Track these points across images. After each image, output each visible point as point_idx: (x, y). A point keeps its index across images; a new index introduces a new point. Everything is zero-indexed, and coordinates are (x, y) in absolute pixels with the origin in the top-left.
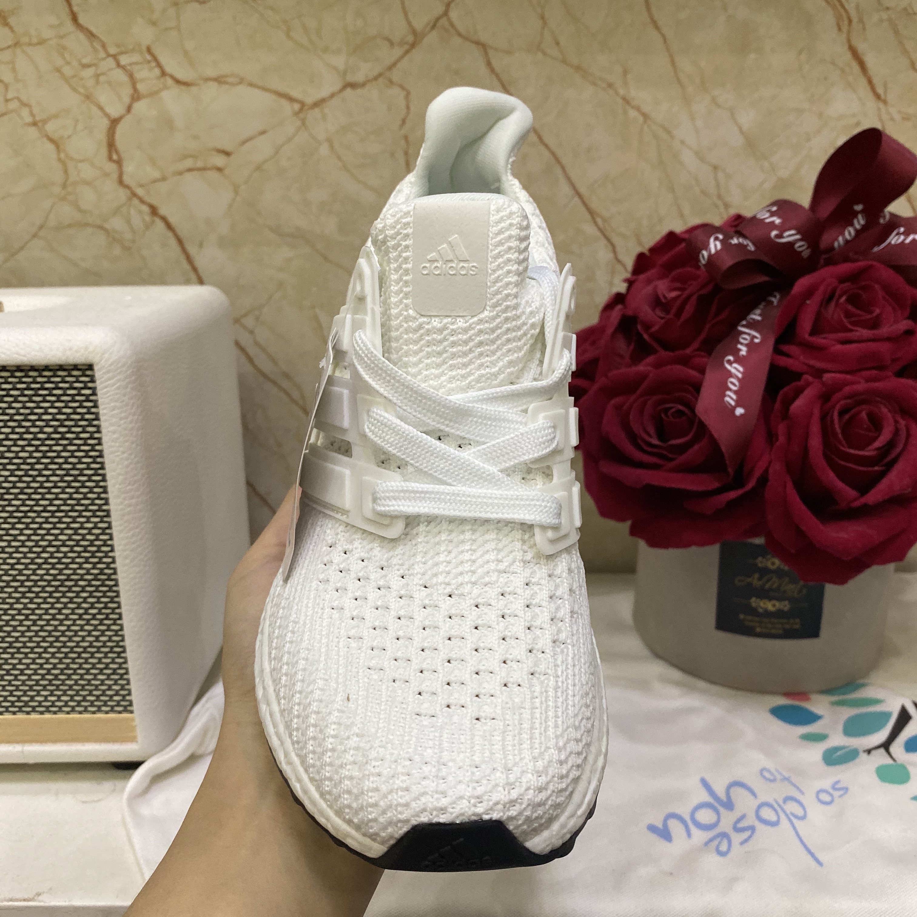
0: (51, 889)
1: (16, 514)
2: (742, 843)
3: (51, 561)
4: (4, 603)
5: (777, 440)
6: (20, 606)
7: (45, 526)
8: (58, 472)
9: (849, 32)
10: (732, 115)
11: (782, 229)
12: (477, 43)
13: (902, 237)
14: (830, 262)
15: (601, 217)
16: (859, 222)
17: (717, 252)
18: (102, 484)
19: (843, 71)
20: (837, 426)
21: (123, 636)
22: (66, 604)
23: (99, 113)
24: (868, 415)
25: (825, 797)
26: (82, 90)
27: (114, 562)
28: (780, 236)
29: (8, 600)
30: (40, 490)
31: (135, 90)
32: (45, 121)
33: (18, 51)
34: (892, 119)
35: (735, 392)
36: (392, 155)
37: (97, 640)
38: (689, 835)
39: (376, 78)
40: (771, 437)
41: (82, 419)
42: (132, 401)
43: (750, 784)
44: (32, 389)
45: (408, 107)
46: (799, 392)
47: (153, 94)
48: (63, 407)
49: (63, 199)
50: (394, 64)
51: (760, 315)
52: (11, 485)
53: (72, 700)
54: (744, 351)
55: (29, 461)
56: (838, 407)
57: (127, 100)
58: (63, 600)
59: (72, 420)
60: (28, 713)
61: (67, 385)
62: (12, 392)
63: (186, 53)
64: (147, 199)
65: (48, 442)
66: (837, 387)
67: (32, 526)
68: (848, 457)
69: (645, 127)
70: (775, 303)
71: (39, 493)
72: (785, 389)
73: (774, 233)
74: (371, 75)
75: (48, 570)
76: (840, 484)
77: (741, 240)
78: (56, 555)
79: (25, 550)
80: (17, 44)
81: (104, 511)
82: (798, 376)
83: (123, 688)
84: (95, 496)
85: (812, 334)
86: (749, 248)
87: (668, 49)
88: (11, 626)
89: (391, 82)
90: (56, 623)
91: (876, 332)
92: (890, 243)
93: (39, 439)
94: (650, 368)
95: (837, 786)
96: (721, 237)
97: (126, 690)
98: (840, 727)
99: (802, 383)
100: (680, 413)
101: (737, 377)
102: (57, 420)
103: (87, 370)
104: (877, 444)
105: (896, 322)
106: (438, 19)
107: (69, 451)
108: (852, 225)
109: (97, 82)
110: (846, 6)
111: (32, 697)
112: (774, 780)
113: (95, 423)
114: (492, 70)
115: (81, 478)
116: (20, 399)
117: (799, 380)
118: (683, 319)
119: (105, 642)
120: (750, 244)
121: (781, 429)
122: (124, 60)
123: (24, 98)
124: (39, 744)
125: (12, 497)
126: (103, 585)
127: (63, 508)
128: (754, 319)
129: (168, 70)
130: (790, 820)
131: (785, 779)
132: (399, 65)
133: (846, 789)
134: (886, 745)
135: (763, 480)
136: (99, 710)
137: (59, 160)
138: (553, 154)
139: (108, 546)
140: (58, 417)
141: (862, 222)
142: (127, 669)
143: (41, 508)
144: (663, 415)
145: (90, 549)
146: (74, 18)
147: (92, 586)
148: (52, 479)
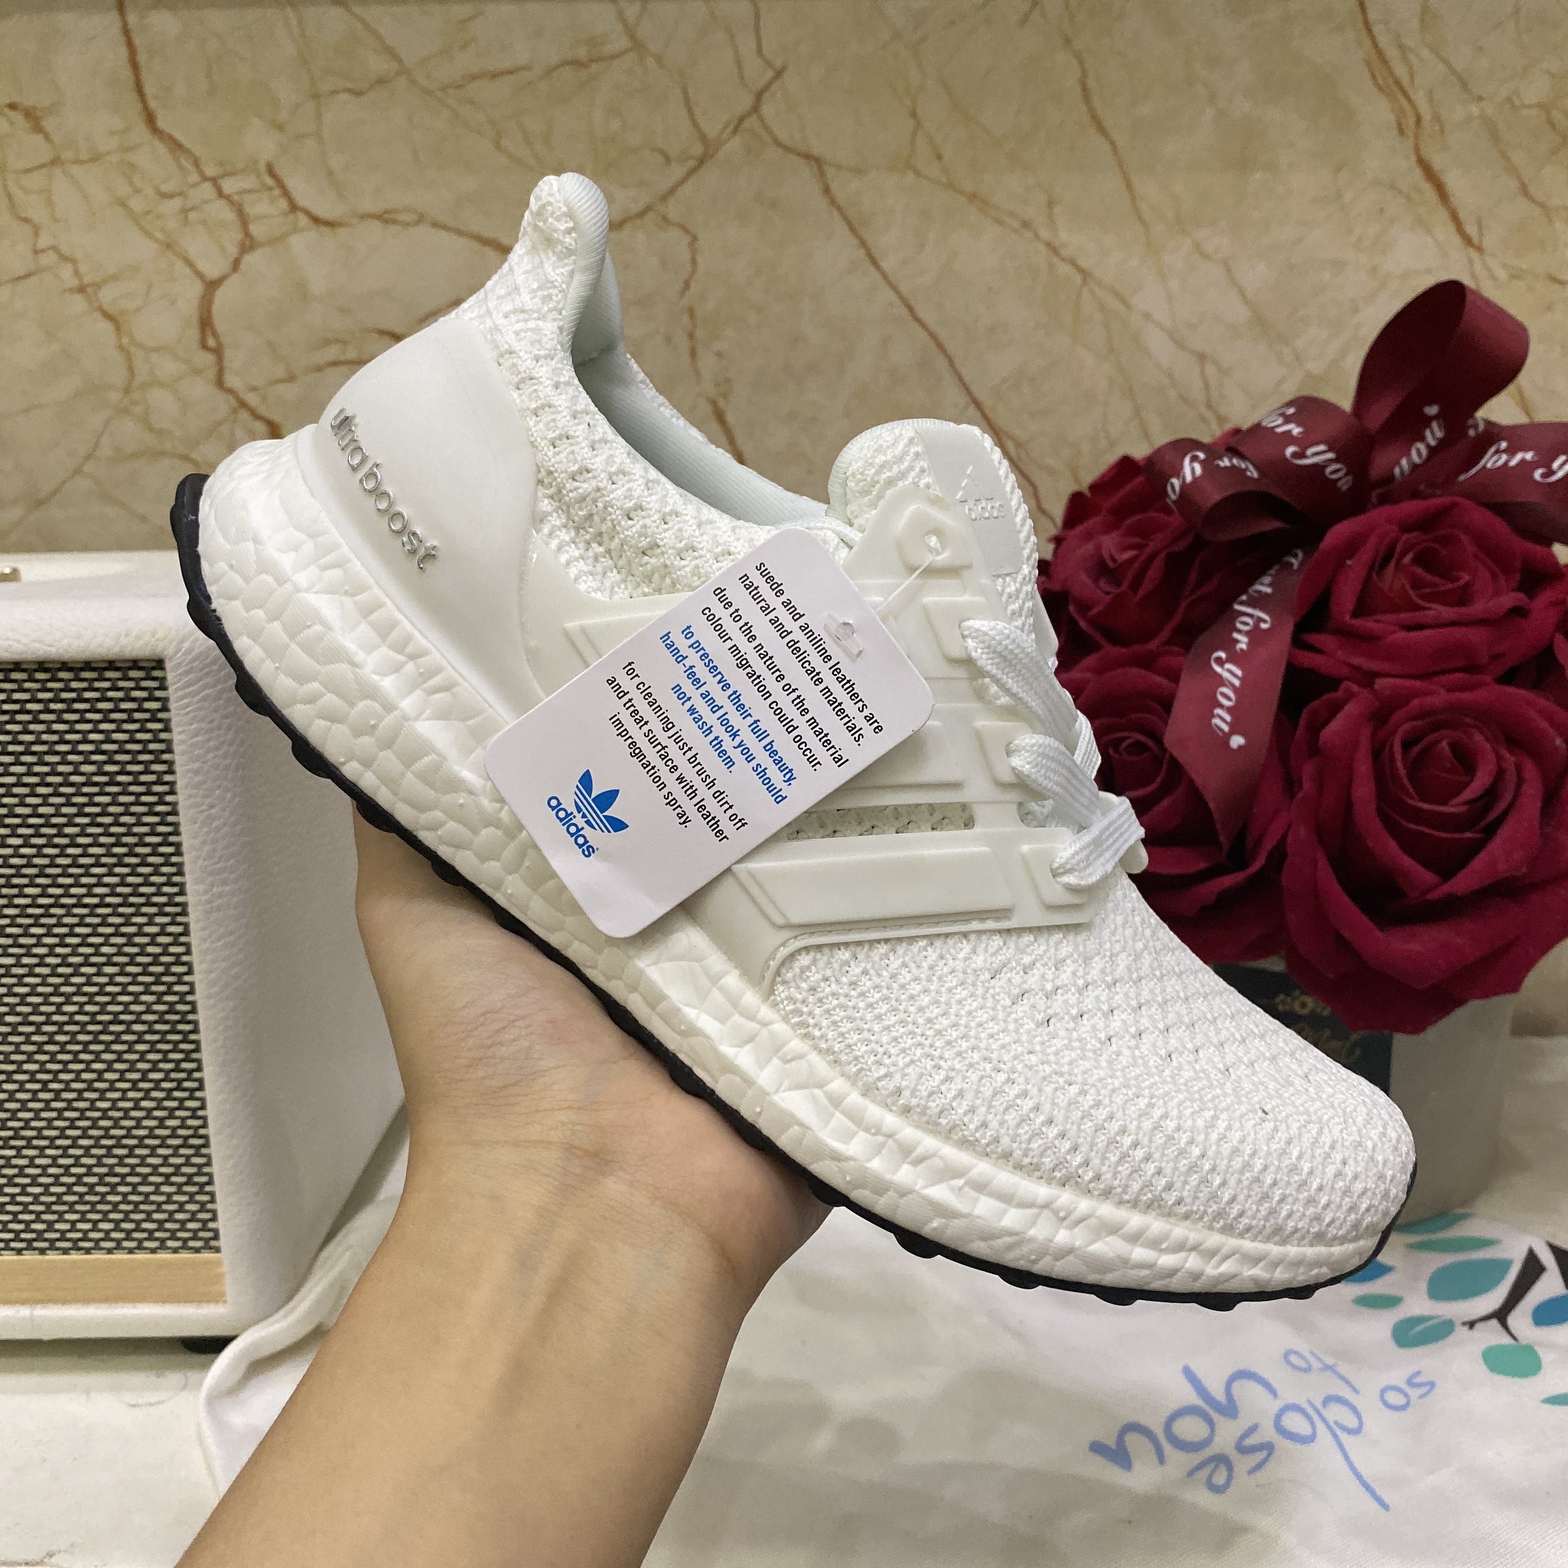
0: (72, 1545)
1: (30, 911)
2: (1251, 1472)
3: (86, 989)
4: (7, 1061)
5: (1301, 787)
6: (34, 1067)
7: (78, 930)
8: (102, 840)
9: (1417, 137)
10: (1229, 270)
11: (1304, 443)
12: (807, 156)
13: (1504, 457)
14: (1385, 500)
15: (1013, 439)
16: (1434, 434)
17: (1195, 480)
18: (174, 859)
19: (1408, 197)
20: (1399, 765)
21: (204, 1118)
22: (110, 1063)
23: (188, 271)
24: (1453, 746)
25: (1394, 1398)
26: (159, 235)
27: (192, 992)
28: (1301, 455)
29: (14, 1057)
30: (72, 870)
31: (247, 234)
32: (98, 286)
33: (57, 171)
34: (1493, 277)
35: (1229, 710)
36: (668, 339)
37: (161, 1126)
38: (1161, 1460)
39: (642, 214)
40: (1291, 784)
41: (145, 751)
42: (227, 721)
43: (1266, 1375)
44: (62, 701)
45: (694, 262)
46: (1335, 708)
47: (275, 241)
48: (114, 731)
49: (125, 411)
50: (672, 191)
51: (1269, 585)
52: (23, 861)
53: (117, 1229)
54: (1243, 642)
55: (55, 820)
56: (1401, 731)
57: (233, 251)
58: (106, 1056)
59: (127, 752)
60: (42, 1251)
61: (120, 694)
62: (29, 706)
63: (330, 173)
64: (263, 411)
65: (86, 790)
66: (1397, 701)
67: (57, 930)
68: (1418, 816)
69: (1085, 292)
70: (1295, 567)
71: (71, 876)
72: (1314, 704)
73: (1290, 450)
74: (635, 208)
75: (82, 1005)
76: (1407, 861)
77: (1235, 461)
78: (96, 979)
79: (45, 971)
80: (56, 161)
81: (177, 905)
82: (1333, 683)
83: (203, 1207)
84: (163, 879)
85: (1355, 615)
86: (1249, 474)
87: (1120, 165)
88: (17, 1101)
89: (665, 219)
90: (94, 1095)
91: (1463, 610)
92: (1484, 467)
93: (72, 785)
94: (1088, 675)
95: (1414, 1381)
96: (1202, 456)
97: (208, 1211)
98: (1423, 1286)
99: (1339, 694)
100: (1139, 747)
101: (1233, 686)
102: (103, 753)
103: (154, 668)
104: (1467, 794)
105: (1497, 594)
106: (742, 119)
107: (121, 804)
108: (1422, 439)
109: (186, 222)
110: (1413, 97)
111: (50, 1224)
112: (1308, 1370)
113: (165, 757)
114: (833, 202)
115: (139, 850)
116: (43, 717)
117: (1336, 690)
118: (1141, 593)
119: (174, 1129)
120: (1251, 467)
121: (1308, 769)
122: (229, 186)
123: (65, 249)
124: (60, 1306)
125: (25, 881)
126: (173, 1031)
127: (108, 900)
128: (1259, 592)
129: (301, 201)
130: (1335, 1436)
131: (1327, 1368)
132: (680, 192)
133: (1432, 1385)
134: (1501, 1315)
135: (1279, 855)
136: (163, 1247)
137: (121, 347)
138: (932, 335)
139: (184, 964)
140: (105, 747)
141: (1439, 434)
142: (210, 1175)
143: (72, 901)
144: (1111, 752)
145: (152, 969)
146: (150, 119)
147: (156, 1032)
148: (92, 850)
